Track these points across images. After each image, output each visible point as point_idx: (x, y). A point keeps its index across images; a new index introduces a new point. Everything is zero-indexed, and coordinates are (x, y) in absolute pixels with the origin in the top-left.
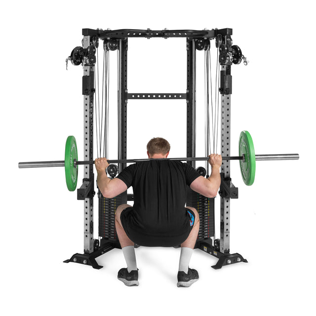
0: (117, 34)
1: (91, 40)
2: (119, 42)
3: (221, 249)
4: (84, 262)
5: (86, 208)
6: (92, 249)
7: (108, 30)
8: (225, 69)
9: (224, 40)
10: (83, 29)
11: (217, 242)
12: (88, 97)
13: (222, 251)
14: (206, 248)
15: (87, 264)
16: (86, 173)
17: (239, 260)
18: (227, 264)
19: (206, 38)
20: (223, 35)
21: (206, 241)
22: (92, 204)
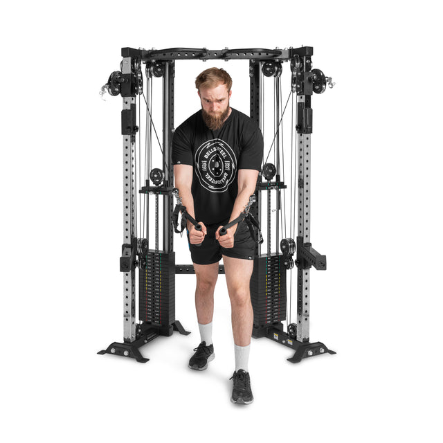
0: (164, 55)
1: (133, 63)
2: (165, 65)
3: (298, 336)
4: (126, 353)
5: (127, 282)
6: (134, 337)
7: (152, 50)
8: (303, 100)
9: (302, 62)
10: (123, 49)
11: (293, 327)
12: (129, 137)
13: (300, 339)
14: (277, 335)
15: (129, 356)
16: (127, 237)
17: (323, 350)
18: (308, 356)
19: (278, 60)
20: (301, 55)
21: (276, 327)
22: (133, 278)
